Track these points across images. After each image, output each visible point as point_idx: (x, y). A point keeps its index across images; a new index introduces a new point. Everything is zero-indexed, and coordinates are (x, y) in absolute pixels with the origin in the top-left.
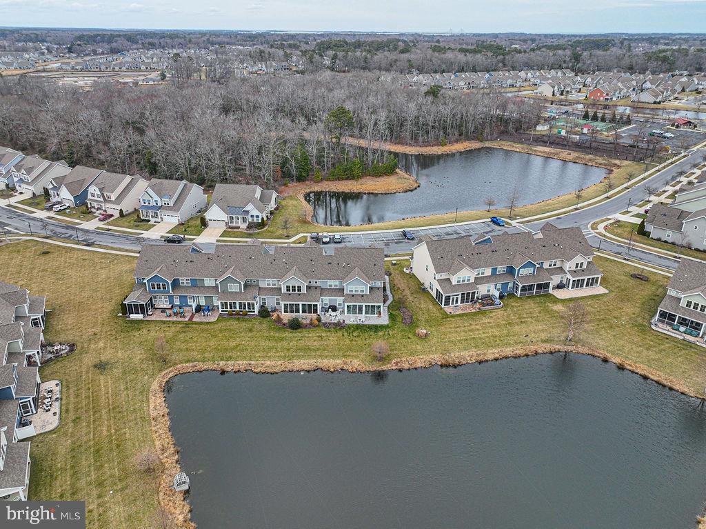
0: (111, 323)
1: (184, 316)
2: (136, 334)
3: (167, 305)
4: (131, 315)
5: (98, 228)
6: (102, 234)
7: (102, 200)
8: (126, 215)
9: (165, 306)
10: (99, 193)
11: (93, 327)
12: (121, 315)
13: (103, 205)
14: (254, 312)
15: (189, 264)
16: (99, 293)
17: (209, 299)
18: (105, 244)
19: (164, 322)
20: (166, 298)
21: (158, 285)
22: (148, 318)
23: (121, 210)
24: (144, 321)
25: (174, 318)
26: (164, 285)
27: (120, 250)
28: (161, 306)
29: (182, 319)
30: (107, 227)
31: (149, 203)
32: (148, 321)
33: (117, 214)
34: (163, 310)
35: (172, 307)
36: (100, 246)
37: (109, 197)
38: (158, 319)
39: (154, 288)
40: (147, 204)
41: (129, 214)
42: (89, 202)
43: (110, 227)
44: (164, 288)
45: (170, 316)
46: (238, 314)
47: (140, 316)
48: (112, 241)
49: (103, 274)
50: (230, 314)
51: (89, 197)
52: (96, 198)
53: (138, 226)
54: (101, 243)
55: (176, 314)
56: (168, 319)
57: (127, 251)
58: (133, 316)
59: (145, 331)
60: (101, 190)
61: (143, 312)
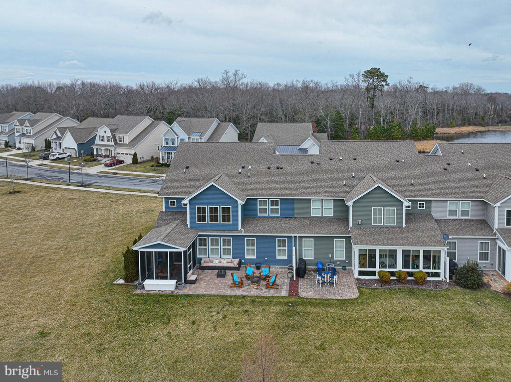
0: (96, 303)
1: (274, 285)
2: (160, 332)
3: (226, 261)
4: (147, 282)
5: (101, 172)
6: (106, 176)
7: (113, 143)
8: (141, 162)
9: (224, 263)
10: (110, 135)
11: (43, 314)
12: (121, 281)
13: (112, 149)
14: (438, 275)
15: (274, 172)
16: (81, 243)
17: (324, 242)
18: (107, 185)
19: (230, 300)
20: (226, 243)
21: (214, 211)
22: (188, 290)
23: (135, 155)
24: (177, 296)
25: (252, 291)
26: (226, 210)
27: (129, 190)
28: (216, 263)
29: (272, 292)
30: (114, 171)
31: (173, 144)
32: (188, 296)
33: (128, 160)
34: (222, 272)
35: (240, 263)
36: (100, 187)
37: (122, 140)
38: (213, 292)
39: (202, 218)
40: (170, 144)
41: (145, 162)
42: (95, 148)
43: (118, 172)
44: (226, 219)
45: (240, 285)
46: (401, 279)
47: (168, 285)
48: (118, 183)
49: (98, 215)
50: (384, 280)
51: (97, 141)
52: (106, 143)
53: (157, 170)
54: (102, 185)
55: (255, 280)
56: (238, 292)
57: (140, 191)
58: (152, 285)
59: (182, 326)
60: (113, 131)
61: (175, 274)
